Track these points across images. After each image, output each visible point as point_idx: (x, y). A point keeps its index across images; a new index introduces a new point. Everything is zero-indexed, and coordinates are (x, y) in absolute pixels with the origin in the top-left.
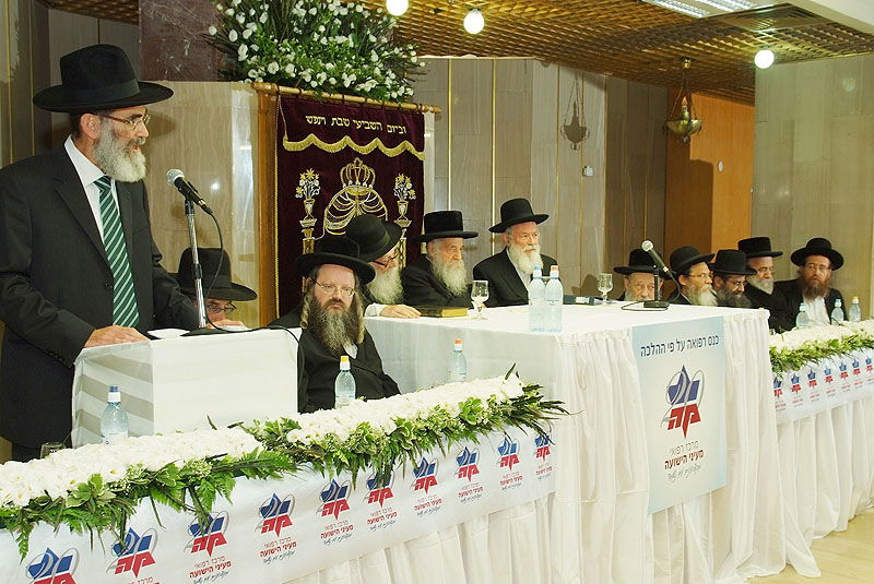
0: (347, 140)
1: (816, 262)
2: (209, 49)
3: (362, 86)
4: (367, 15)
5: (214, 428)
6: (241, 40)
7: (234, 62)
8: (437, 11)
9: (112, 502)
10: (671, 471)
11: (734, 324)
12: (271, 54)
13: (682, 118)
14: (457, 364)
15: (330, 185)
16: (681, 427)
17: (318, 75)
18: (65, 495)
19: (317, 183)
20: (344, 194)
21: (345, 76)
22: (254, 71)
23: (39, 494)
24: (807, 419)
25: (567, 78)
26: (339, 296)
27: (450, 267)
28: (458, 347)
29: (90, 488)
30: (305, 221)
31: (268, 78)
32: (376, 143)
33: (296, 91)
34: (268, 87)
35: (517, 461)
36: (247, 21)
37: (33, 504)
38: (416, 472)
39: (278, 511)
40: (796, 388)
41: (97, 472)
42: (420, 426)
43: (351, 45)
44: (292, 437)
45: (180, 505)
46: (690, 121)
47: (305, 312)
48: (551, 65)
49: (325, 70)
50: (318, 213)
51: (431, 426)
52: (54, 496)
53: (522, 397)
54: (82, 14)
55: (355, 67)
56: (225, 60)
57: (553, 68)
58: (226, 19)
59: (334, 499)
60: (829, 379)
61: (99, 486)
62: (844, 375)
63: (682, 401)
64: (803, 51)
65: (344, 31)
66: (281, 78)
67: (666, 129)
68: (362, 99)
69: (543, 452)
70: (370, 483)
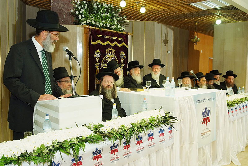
0: (108, 42)
1: (231, 78)
2: (71, 16)
3: (112, 27)
4: (113, 8)
5: (78, 126)
6: (79, 14)
7: (77, 20)
8: (133, 7)
9: (48, 153)
10: (203, 136)
11: (218, 94)
12: (88, 18)
13: (195, 38)
14: (145, 105)
15: (103, 54)
16: (205, 124)
17: (100, 24)
18: (32, 152)
19: (100, 54)
20: (107, 57)
21: (107, 24)
22: (83, 22)
23: (24, 152)
24: (235, 121)
25: (164, 27)
26: (110, 84)
27: (137, 76)
28: (145, 101)
29: (41, 149)
30: (96, 64)
31: (87, 24)
32: (116, 43)
33: (95, 28)
34: (87, 26)
35: (164, 135)
36: (81, 9)
37: (22, 155)
38: (137, 139)
39: (98, 153)
40: (232, 112)
41: (43, 144)
42: (138, 125)
43: (109, 16)
44: (102, 129)
45: (69, 154)
46: (197, 39)
47: (100, 90)
48: (160, 23)
49: (102, 23)
50: (100, 62)
51: (142, 126)
52: (29, 152)
53: (165, 116)
54: (35, 7)
55: (110, 22)
56: (75, 19)
57: (160, 24)
58: (75, 8)
59: (114, 149)
60: (240, 109)
61: (44, 148)
62: (243, 108)
63: (205, 116)
64: (228, 20)
65: (107, 12)
66: (91, 24)
67: (190, 41)
68: (112, 31)
69: (170, 132)
70: (124, 143)
